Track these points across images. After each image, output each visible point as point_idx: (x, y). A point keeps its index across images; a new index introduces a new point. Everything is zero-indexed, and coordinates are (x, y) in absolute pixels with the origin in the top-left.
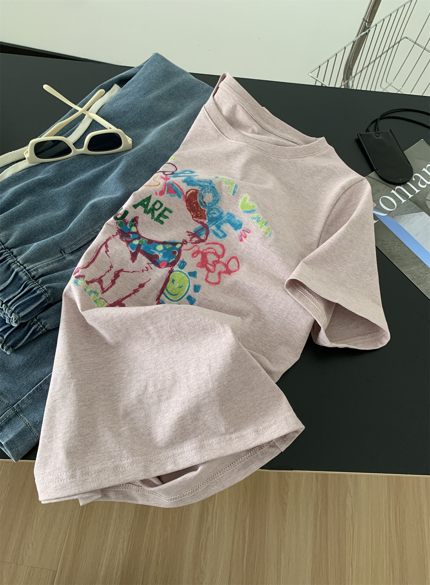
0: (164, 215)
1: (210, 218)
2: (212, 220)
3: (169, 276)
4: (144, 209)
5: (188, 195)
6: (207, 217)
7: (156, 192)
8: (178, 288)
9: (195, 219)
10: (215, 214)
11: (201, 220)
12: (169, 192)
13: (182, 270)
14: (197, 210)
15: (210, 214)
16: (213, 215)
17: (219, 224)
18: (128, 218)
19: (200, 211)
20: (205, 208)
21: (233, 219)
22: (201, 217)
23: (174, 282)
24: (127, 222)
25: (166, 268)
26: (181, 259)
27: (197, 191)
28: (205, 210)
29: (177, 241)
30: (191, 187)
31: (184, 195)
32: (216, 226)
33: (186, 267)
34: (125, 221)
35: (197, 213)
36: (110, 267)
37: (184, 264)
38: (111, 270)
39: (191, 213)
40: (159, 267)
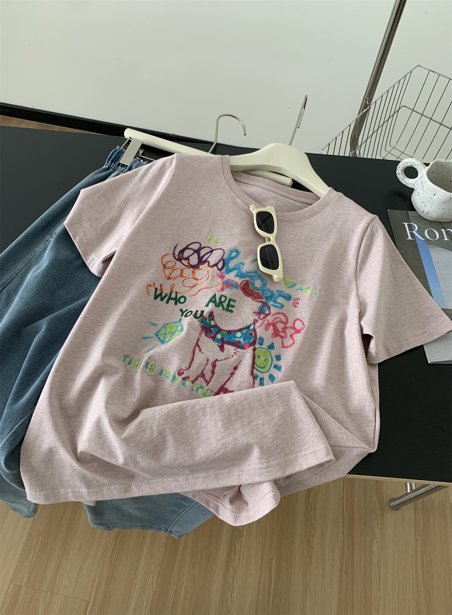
0: (231, 305)
1: (266, 297)
2: (267, 298)
3: (254, 353)
4: (214, 304)
5: (242, 285)
6: (263, 297)
7: (218, 290)
8: (264, 361)
9: (255, 300)
10: (268, 293)
11: (260, 300)
12: (228, 287)
13: (263, 346)
14: (253, 294)
15: (264, 294)
16: (266, 294)
17: (274, 299)
18: (206, 315)
19: (256, 294)
20: (260, 291)
21: (283, 293)
22: (259, 298)
23: (260, 357)
24: (206, 318)
25: (250, 348)
26: (258, 337)
27: (247, 281)
28: (259, 292)
29: (249, 324)
30: (242, 279)
31: (239, 286)
32: (273, 301)
33: (264, 343)
34: (204, 317)
35: (254, 296)
36: (207, 361)
37: (262, 340)
38: (208, 363)
39: (250, 297)
40: (244, 349)
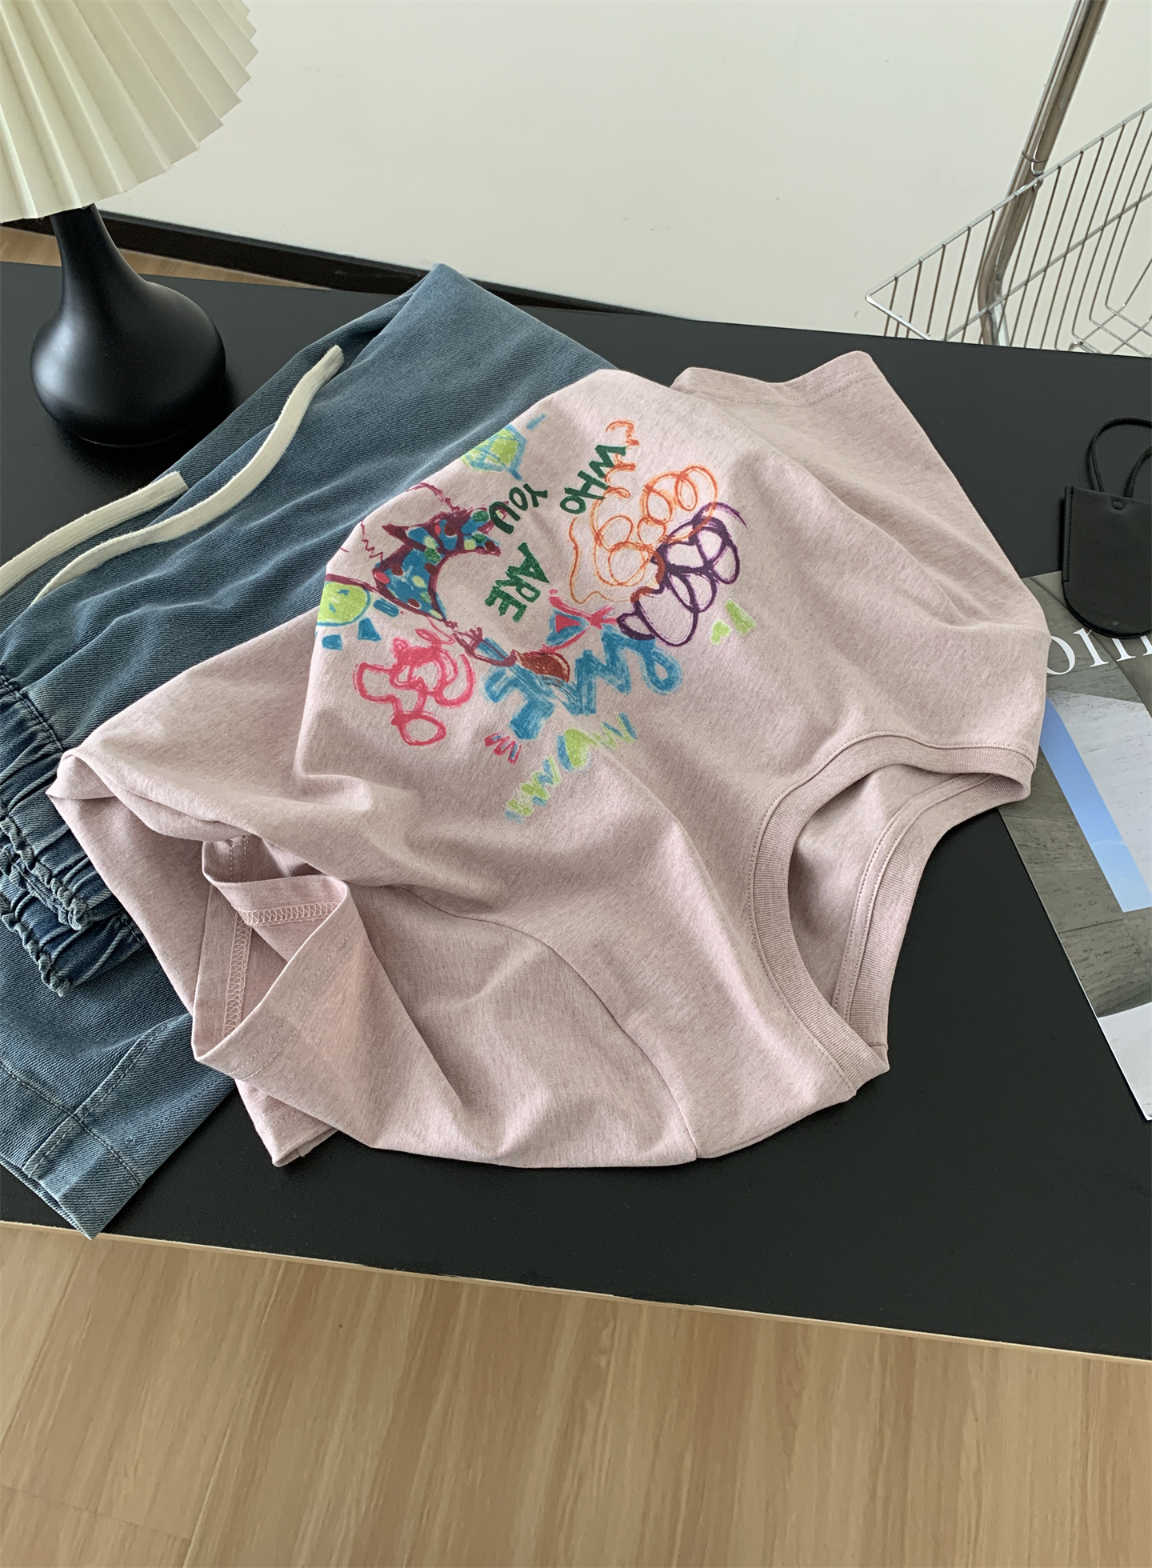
0: (507, 606)
4: (518, 567)
5: (556, 657)
7: (556, 591)
11: (520, 661)
12: (559, 617)
13: (371, 607)
17: (521, 686)
18: (495, 534)
21: (539, 713)
24: (487, 530)
25: (373, 582)
26: (402, 610)
27: (566, 678)
29: (445, 613)
30: (575, 666)
31: (554, 649)
32: (515, 680)
33: (382, 615)
34: (490, 525)
